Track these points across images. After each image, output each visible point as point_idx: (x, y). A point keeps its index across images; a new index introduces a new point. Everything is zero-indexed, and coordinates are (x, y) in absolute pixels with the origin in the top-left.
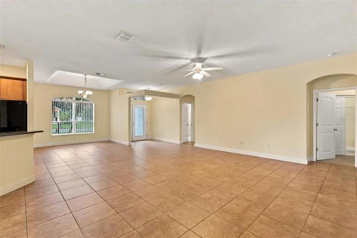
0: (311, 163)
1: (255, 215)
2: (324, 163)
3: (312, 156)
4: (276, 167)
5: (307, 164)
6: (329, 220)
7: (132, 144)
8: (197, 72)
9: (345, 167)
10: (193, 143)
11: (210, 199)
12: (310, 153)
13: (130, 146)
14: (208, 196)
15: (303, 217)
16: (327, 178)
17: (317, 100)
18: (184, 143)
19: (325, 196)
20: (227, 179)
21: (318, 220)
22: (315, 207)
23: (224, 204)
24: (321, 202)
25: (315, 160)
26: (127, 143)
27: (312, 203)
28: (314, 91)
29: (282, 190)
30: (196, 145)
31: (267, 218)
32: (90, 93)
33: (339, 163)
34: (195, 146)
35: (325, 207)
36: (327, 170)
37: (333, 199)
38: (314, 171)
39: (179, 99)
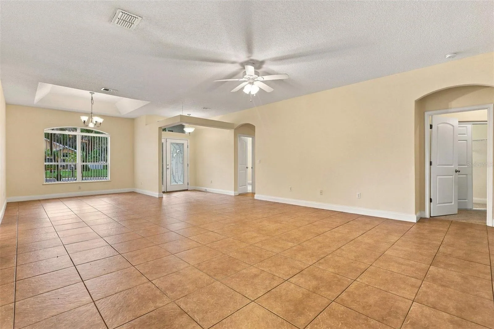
0: (421, 220)
1: (326, 301)
2: (441, 221)
3: (424, 210)
4: (368, 227)
5: (416, 222)
6: (445, 310)
7: (165, 196)
8: (250, 83)
9: (471, 226)
10: (253, 194)
11: (256, 276)
12: (420, 206)
13: (161, 198)
14: (254, 271)
15: (403, 305)
16: (444, 243)
17: (431, 127)
18: (240, 195)
19: (441, 270)
20: (291, 244)
21: (427, 311)
22: (423, 288)
23: (275, 285)
24: (434, 279)
25: (427, 216)
26: (156, 194)
27: (419, 282)
28: (426, 114)
29: (373, 260)
30: (257, 197)
31: (342, 308)
32: (100, 120)
33: (463, 220)
34: (255, 198)
35: (441, 289)
36: (446, 230)
37: (454, 275)
38: (425, 232)
39: (233, 131)
